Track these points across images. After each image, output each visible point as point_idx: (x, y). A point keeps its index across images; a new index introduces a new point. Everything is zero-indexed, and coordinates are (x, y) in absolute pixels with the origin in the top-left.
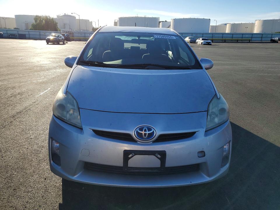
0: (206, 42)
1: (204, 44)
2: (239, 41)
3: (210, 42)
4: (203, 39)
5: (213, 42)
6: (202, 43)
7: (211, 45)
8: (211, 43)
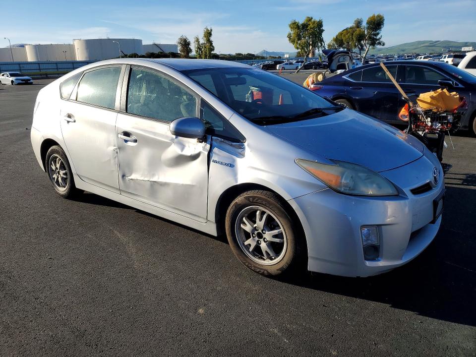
0: (22, 80)
1: (19, 84)
2: (50, 76)
3: (29, 80)
4: (12, 75)
5: (33, 79)
6: (12, 82)
7: (31, 84)
8: (32, 81)
